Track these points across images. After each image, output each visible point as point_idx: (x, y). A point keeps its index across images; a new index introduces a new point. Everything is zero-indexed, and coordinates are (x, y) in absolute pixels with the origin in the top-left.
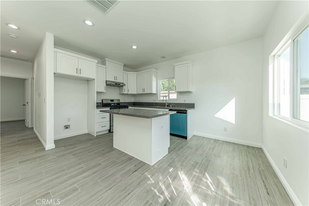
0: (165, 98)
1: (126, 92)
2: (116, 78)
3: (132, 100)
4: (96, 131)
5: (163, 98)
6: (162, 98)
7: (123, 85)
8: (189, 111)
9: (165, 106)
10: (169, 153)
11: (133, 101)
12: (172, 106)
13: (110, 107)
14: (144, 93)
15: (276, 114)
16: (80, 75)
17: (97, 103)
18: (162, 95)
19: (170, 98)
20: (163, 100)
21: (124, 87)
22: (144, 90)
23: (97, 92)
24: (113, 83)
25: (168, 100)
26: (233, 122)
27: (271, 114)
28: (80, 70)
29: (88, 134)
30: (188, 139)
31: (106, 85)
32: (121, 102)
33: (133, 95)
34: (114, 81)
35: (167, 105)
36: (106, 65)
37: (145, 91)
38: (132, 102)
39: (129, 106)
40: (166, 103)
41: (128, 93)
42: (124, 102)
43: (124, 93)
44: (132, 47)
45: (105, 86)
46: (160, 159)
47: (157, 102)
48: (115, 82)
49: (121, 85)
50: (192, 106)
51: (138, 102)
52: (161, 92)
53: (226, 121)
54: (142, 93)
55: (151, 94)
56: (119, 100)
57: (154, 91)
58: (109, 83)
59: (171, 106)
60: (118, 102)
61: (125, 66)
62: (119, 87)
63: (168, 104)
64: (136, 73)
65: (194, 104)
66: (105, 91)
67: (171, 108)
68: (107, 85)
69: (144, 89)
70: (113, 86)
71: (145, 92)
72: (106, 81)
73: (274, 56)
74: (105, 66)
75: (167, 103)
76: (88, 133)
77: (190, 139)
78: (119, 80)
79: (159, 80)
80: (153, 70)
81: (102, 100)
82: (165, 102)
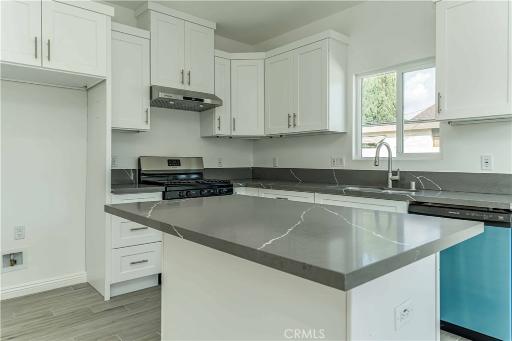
0: (384, 153)
1: (225, 131)
2: (185, 76)
3: (248, 160)
4: (110, 279)
5: (378, 152)
6: (369, 153)
7: (216, 102)
9: (386, 184)
11: (251, 165)
12: (419, 188)
13: (163, 188)
14: (292, 130)
16: (47, 64)
17: (114, 172)
18: (366, 140)
19: (406, 151)
20: (376, 160)
21: (218, 112)
22: (292, 119)
23: (115, 131)
24: (174, 97)
25: (397, 161)
28: (49, 44)
29: (87, 288)
31: (151, 105)
32: (205, 166)
33: (253, 142)
34: (182, 87)
35: (393, 181)
36: (150, 31)
37: (298, 123)
38: (248, 168)
39: (234, 184)
40: (386, 173)
41: (234, 134)
42: (216, 166)
43: (217, 132)
45: (149, 108)
47: (346, 166)
48: (185, 91)
49: (207, 101)
51: (271, 166)
52: (366, 130)
54: (284, 130)
55: (323, 136)
56: (200, 160)
57: (335, 124)
58: (162, 95)
59: (414, 188)
61: (220, 30)
62: (200, 111)
63: (397, 178)
64: (262, 55)
66: (148, 127)
67: (413, 195)
68: (154, 103)
69: (295, 116)
70: (177, 106)
71: (299, 129)
72: (151, 88)
74: (145, 33)
75: (395, 173)
76: (87, 284)
78: (197, 86)
79: (354, 77)
80: (333, 34)
81: (139, 160)
82: (383, 167)
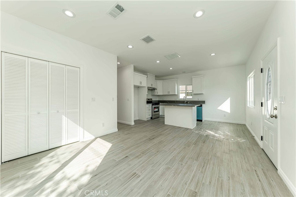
2: (152, 85)
4: (147, 117)
7: (155, 89)
8: (203, 105)
10: (197, 126)
11: (158, 100)
13: (152, 104)
14: (168, 94)
15: (251, 105)
16: (141, 85)
21: (156, 91)
22: (169, 92)
26: (229, 112)
27: (248, 105)
28: (141, 82)
30: (203, 121)
32: (153, 100)
33: (158, 96)
34: (151, 87)
40: (185, 101)
42: (155, 100)
43: (156, 94)
44: (156, 62)
46: (194, 127)
47: (177, 100)
50: (204, 102)
51: (162, 100)
53: (224, 111)
55: (174, 95)
56: (152, 99)
57: (176, 94)
59: (189, 103)
60: (151, 100)
61: (156, 76)
64: (162, 81)
65: (205, 101)
68: (148, 90)
71: (170, 94)
72: (148, 87)
73: (250, 77)
76: (139, 120)
77: (204, 121)
78: (153, 87)
79: (179, 86)
80: (176, 79)
